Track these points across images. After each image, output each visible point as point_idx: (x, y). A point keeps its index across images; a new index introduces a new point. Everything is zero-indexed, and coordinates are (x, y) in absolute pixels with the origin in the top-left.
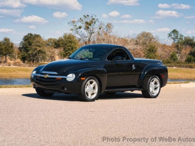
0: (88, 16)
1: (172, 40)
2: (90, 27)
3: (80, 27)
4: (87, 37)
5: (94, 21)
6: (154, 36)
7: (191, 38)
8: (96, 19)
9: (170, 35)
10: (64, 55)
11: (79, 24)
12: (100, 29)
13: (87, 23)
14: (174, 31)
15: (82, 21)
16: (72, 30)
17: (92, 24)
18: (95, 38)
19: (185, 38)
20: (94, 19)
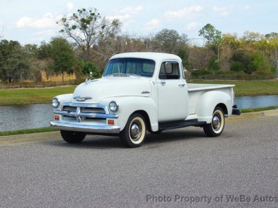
0: (84, 10)
1: (206, 40)
2: (88, 26)
3: (74, 27)
4: (84, 41)
5: (93, 17)
6: (180, 35)
7: (233, 35)
8: (96, 14)
9: (201, 33)
10: (55, 69)
11: (72, 23)
12: (103, 27)
13: (83, 20)
14: (208, 27)
15: (77, 17)
16: (62, 31)
17: (92, 22)
18: (96, 41)
19: (224, 35)
20: (93, 14)
